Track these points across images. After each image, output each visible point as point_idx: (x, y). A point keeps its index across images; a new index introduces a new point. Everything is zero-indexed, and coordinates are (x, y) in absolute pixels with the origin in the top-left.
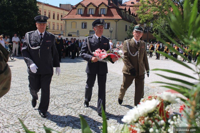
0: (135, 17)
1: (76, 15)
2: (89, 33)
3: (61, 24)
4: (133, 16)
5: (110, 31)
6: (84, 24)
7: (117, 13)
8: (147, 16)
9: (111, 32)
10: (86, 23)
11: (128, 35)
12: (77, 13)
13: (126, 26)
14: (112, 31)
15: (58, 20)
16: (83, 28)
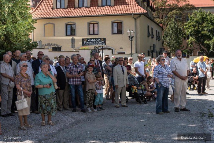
1: (53, 9)
2: (81, 43)
5: (129, 37)
6: (69, 27)
7: (135, 3)
9: (131, 38)
12: (55, 7)
13: (148, 27)
14: (133, 37)
16: (68, 34)
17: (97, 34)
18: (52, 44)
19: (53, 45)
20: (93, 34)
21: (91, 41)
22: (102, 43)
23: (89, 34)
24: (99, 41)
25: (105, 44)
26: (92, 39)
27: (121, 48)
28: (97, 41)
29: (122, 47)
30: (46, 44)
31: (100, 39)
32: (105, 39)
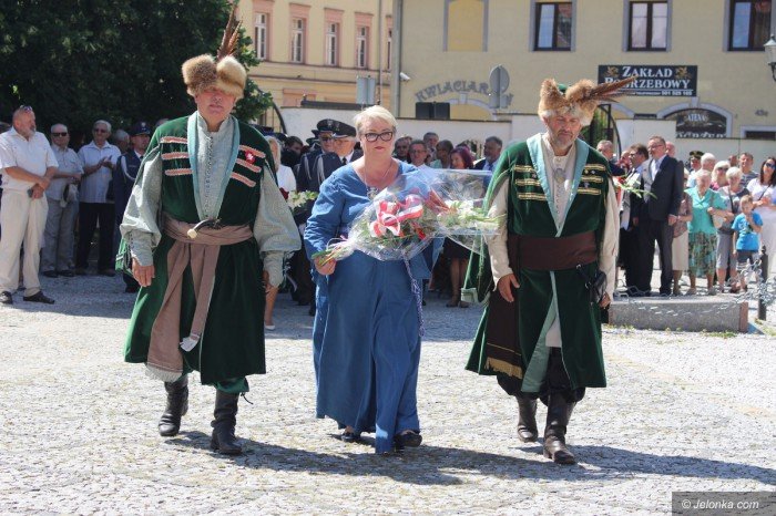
5: (773, 65)
6: (548, 12)
10: (570, 3)
16: (540, 45)
17: (663, 50)
18: (473, 83)
19: (478, 87)
20: (644, 45)
22: (682, 86)
23: (630, 48)
24: (671, 78)
25: (694, 94)
26: (638, 68)
27: (761, 113)
28: (659, 78)
29: (765, 110)
30: (448, 84)
31: (673, 68)
32: (693, 70)
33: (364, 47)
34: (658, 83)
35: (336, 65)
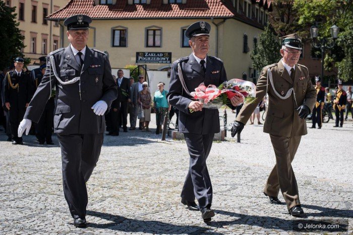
0: (266, 12)
1: (94, 5)
2: (134, 59)
3: (42, 34)
4: (262, 10)
6: (117, 33)
8: (318, 6)
10: (125, 30)
11: (255, 63)
12: (98, 2)
13: (245, 38)
15: (34, 24)
16: (115, 45)
17: (159, 47)
20: (152, 45)
21: (149, 57)
22: (166, 60)
23: (147, 46)
24: (163, 57)
25: (171, 62)
26: (151, 53)
28: (158, 57)
31: (163, 53)
32: (170, 54)
33: (45, 46)
34: (158, 59)
35: (34, 52)
